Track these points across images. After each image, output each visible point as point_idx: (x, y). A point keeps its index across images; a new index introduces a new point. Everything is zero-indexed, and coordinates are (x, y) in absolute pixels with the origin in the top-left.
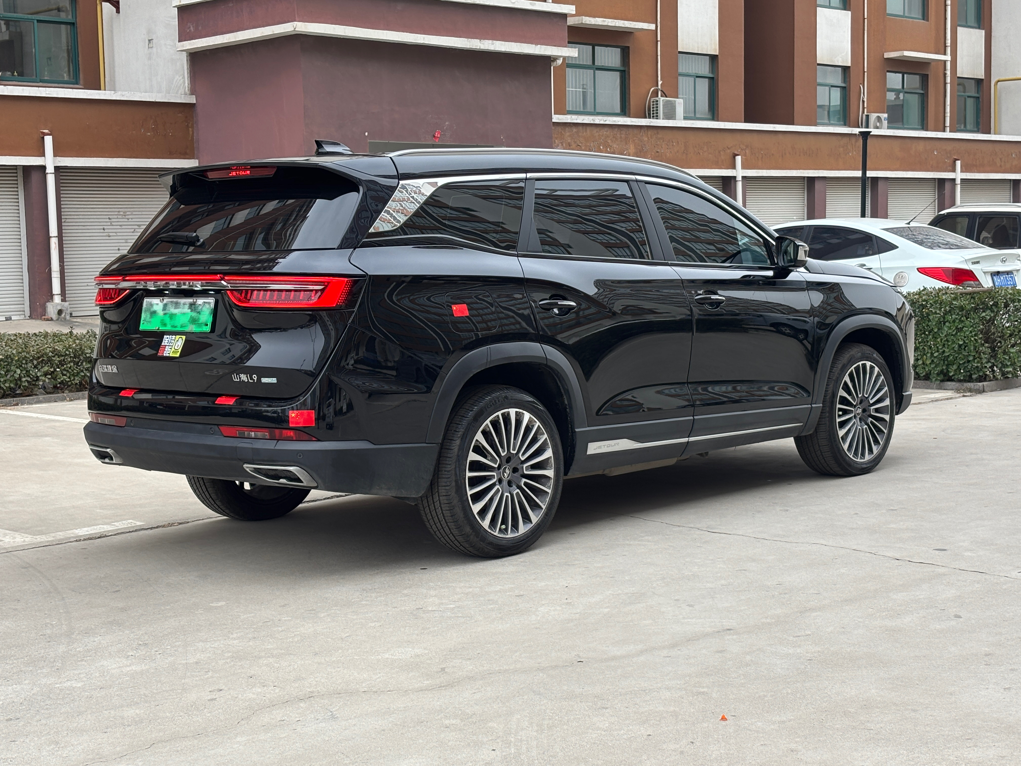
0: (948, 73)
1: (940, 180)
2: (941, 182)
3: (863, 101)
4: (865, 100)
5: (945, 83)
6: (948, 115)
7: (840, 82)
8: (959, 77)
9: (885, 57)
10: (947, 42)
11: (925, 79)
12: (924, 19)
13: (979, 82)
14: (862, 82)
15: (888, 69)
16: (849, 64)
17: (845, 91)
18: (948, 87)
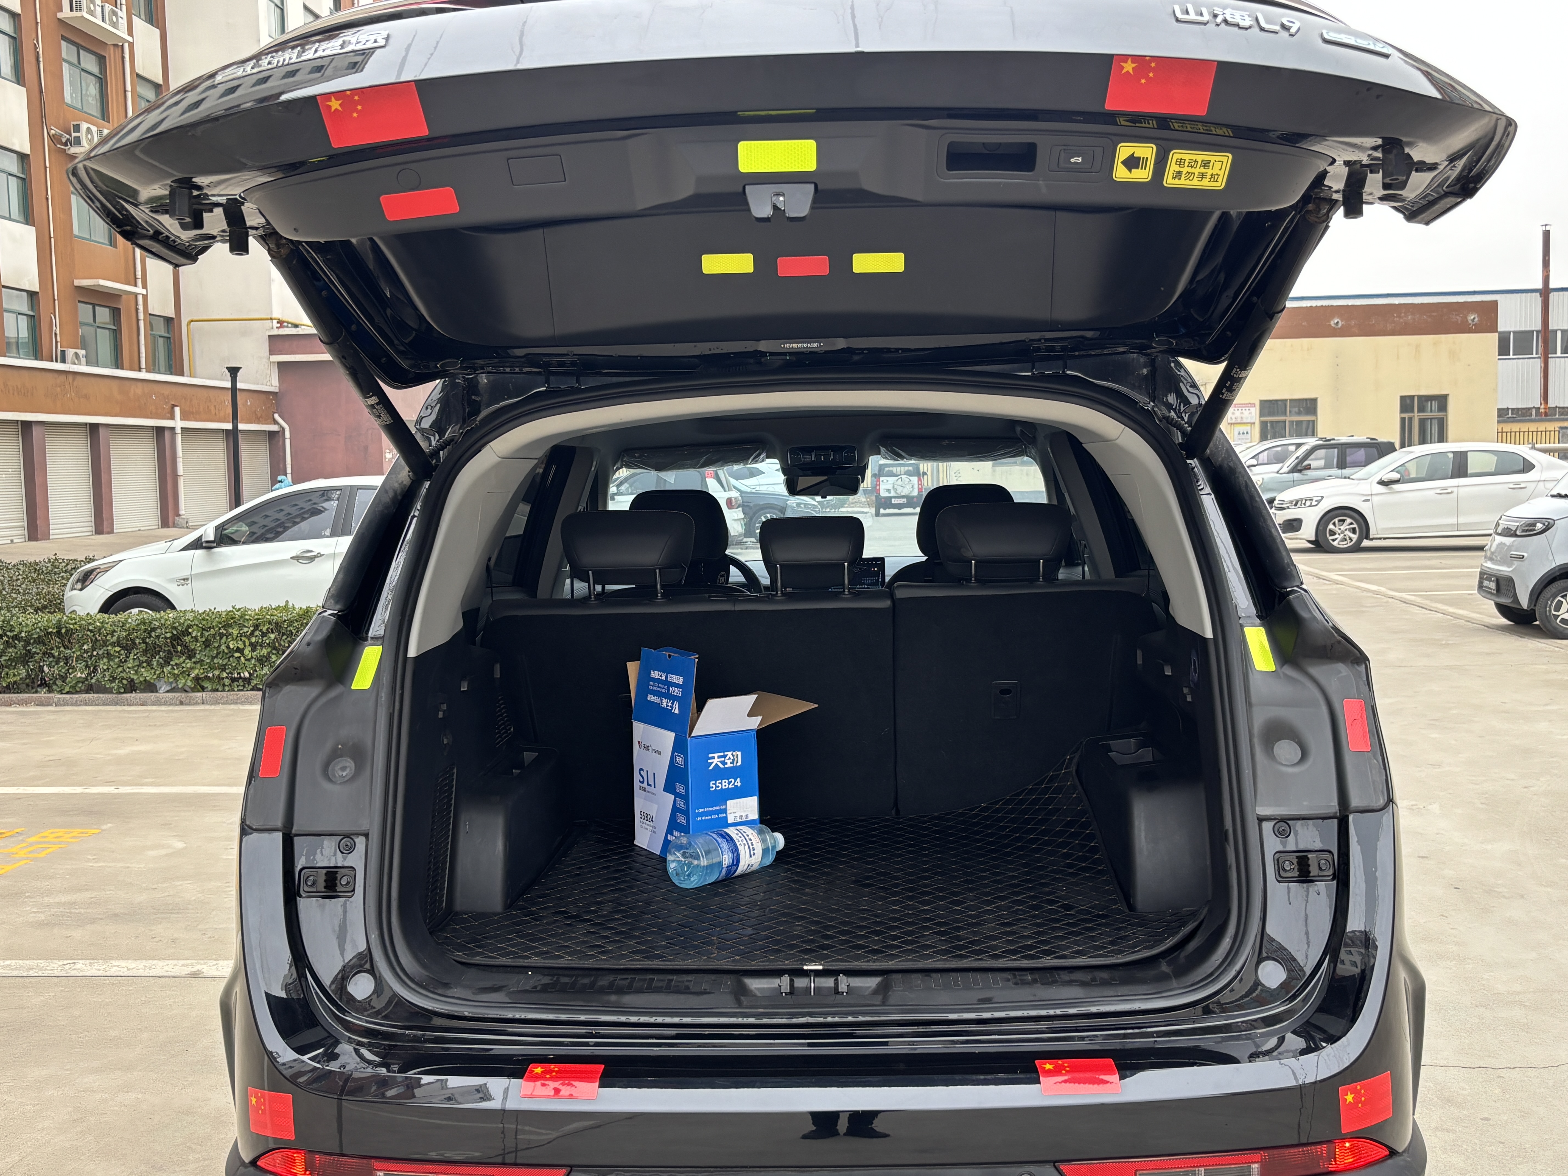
0: (141, 308)
1: (157, 428)
2: (160, 431)
3: (56, 334)
4: (58, 332)
5: (138, 320)
6: (143, 355)
7: (27, 309)
8: (150, 314)
9: (76, 284)
10: (137, 273)
11: (116, 313)
12: (111, 245)
13: (168, 320)
14: (52, 311)
15: (80, 299)
16: (37, 290)
17: (34, 322)
18: (142, 324)
